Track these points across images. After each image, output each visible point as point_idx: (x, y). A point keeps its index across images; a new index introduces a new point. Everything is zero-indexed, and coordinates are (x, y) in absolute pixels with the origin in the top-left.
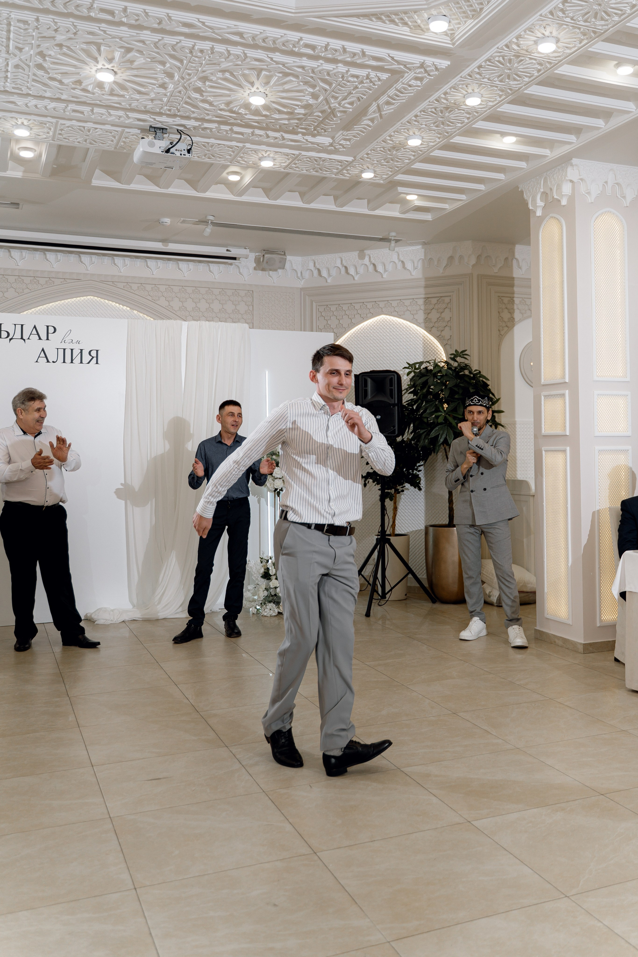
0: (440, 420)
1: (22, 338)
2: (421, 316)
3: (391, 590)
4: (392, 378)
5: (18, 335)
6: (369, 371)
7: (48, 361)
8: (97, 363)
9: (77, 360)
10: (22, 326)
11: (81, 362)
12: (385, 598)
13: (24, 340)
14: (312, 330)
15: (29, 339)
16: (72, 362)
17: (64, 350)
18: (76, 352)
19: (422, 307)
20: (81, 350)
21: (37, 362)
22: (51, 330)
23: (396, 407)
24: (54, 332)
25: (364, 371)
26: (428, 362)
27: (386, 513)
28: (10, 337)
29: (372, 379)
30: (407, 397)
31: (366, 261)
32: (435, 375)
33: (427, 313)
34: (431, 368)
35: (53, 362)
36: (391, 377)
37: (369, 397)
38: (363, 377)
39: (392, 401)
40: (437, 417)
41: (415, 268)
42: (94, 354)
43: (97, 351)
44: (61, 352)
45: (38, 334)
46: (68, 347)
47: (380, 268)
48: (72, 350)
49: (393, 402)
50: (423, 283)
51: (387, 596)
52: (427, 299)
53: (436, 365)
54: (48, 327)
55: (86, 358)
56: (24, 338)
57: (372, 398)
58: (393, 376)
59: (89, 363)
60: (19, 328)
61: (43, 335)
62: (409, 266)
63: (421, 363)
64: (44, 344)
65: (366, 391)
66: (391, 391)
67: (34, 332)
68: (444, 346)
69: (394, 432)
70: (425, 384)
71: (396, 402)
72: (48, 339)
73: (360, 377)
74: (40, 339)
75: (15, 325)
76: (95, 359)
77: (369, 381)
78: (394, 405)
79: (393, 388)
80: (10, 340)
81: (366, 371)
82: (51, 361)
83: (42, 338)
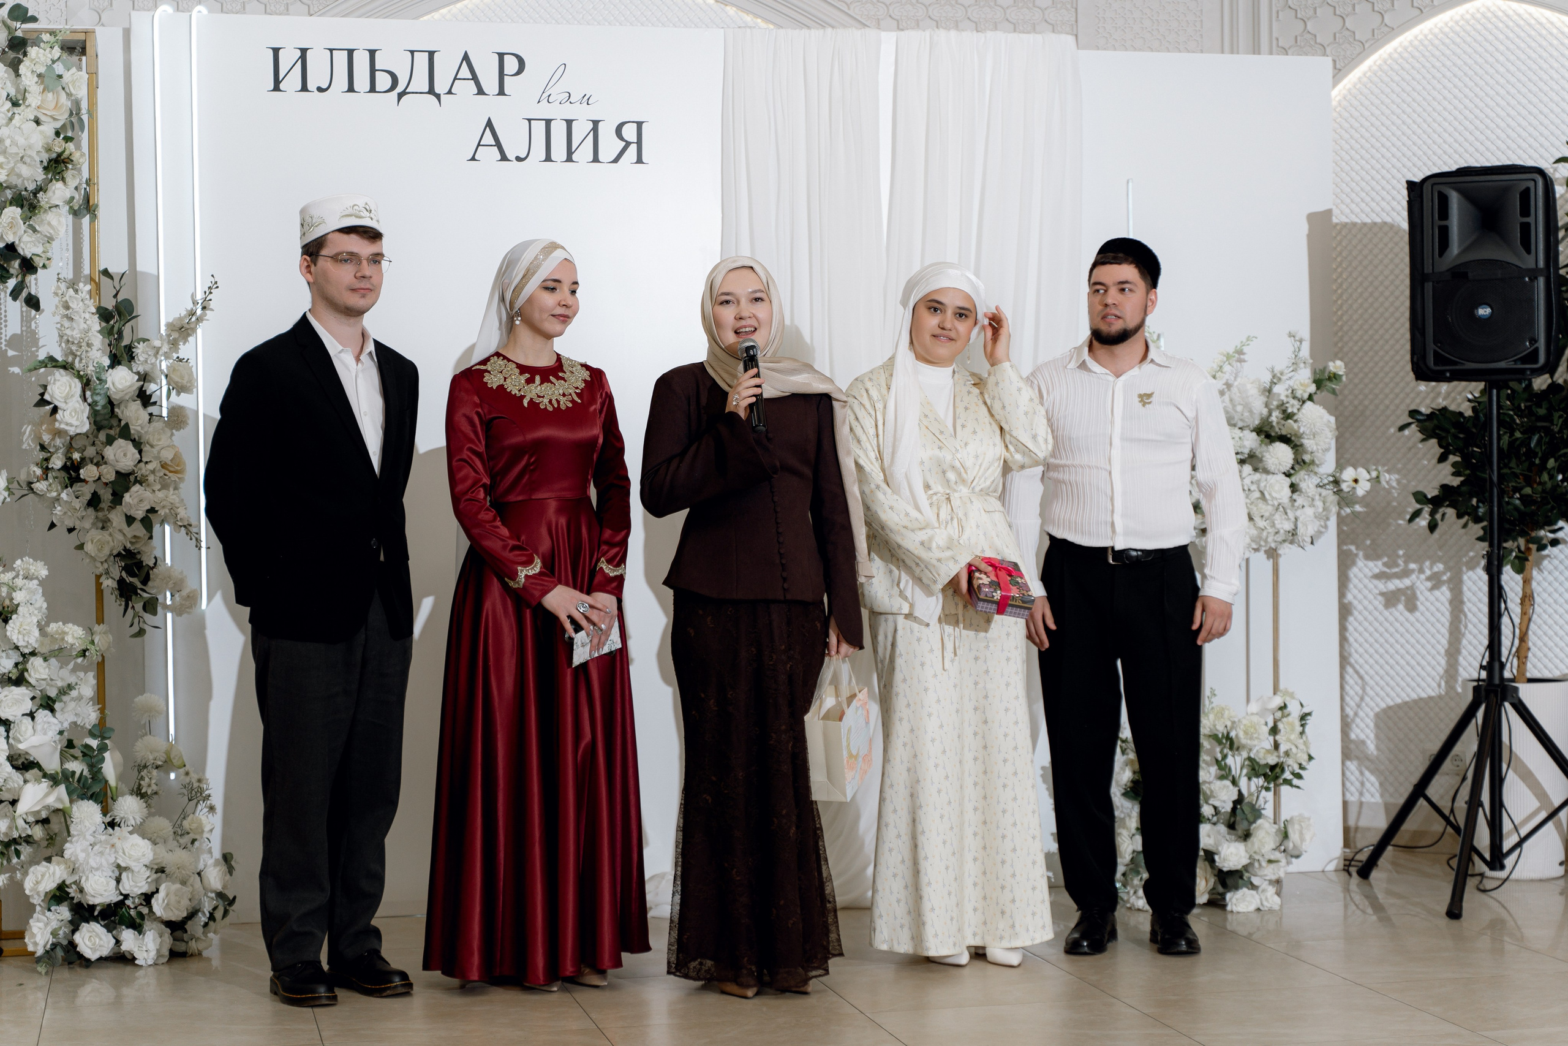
1: (431, 91)
3: (1519, 844)
4: (1528, 189)
5: (421, 82)
6: (1454, 168)
7: (504, 158)
8: (639, 160)
9: (584, 153)
10: (431, 54)
11: (596, 159)
12: (1502, 867)
13: (438, 97)
14: (1256, 50)
15: (450, 92)
16: (569, 159)
17: (548, 122)
18: (581, 129)
20: (596, 123)
21: (473, 159)
22: (511, 65)
23: (1541, 281)
24: (518, 73)
25: (1436, 171)
27: (1506, 608)
28: (400, 88)
29: (1464, 193)
35: (518, 159)
36: (1523, 186)
37: (1455, 249)
38: (1436, 188)
39: (1528, 262)
42: (630, 133)
43: (639, 125)
44: (539, 128)
45: (475, 78)
46: (558, 113)
48: (569, 123)
49: (1532, 265)
51: (1509, 862)
54: (501, 56)
55: (610, 145)
56: (437, 91)
57: (1463, 252)
58: (1531, 184)
59: (616, 161)
60: (422, 60)
61: (489, 81)
64: (491, 106)
65: (1444, 232)
66: (1525, 229)
67: (465, 72)
69: (1533, 356)
71: (1541, 264)
72: (501, 92)
73: (1427, 187)
74: (481, 92)
75: (412, 52)
76: (633, 148)
77: (1455, 199)
78: (1534, 274)
79: (1531, 220)
80: (401, 96)
81: (1446, 169)
82: (511, 155)
83: (485, 89)
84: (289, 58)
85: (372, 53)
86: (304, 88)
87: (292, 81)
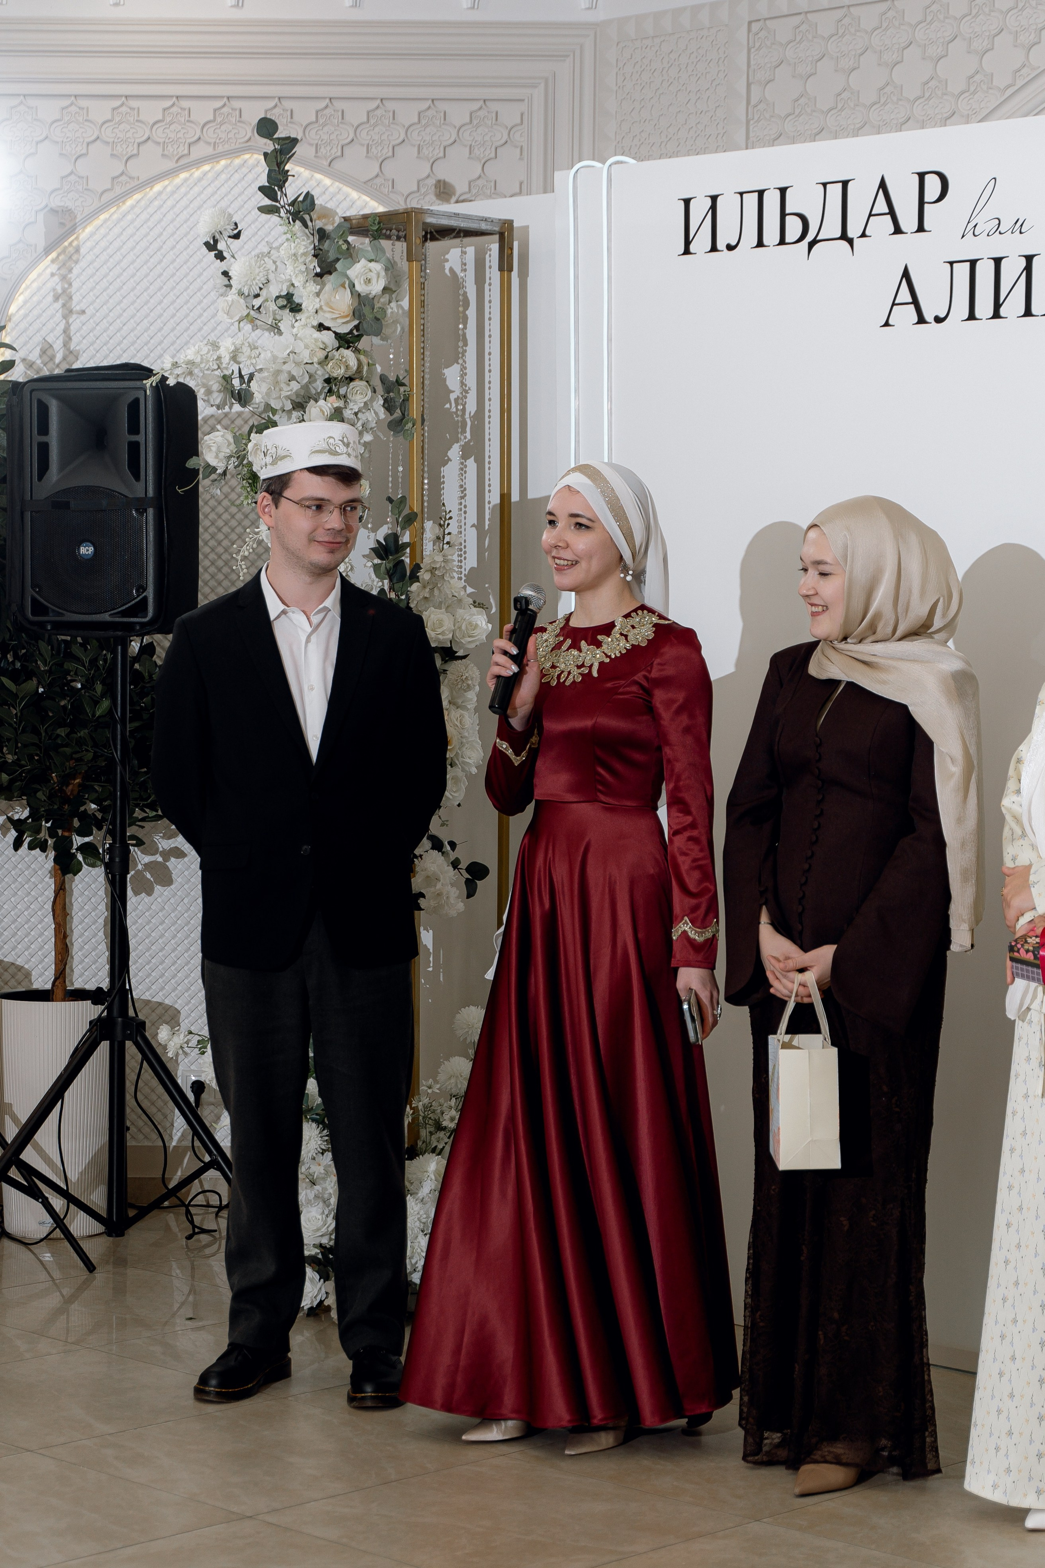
1: (844, 236)
5: (833, 225)
7: (921, 320)
9: (1015, 304)
10: (845, 184)
11: (1030, 312)
13: (850, 242)
15: (863, 235)
16: (996, 315)
17: (973, 264)
18: (1012, 270)
20: (1029, 259)
21: (887, 324)
22: (933, 186)
24: (941, 198)
28: (810, 237)
35: (938, 320)
44: (962, 274)
45: (892, 211)
46: (986, 249)
48: (998, 261)
54: (922, 176)
56: (850, 234)
60: (835, 195)
61: (908, 213)
64: (909, 248)
67: (882, 205)
72: (921, 229)
74: (898, 230)
75: (825, 185)
80: (811, 245)
82: (929, 316)
83: (903, 227)
84: (699, 209)
85: (783, 191)
86: (714, 249)
87: (701, 242)
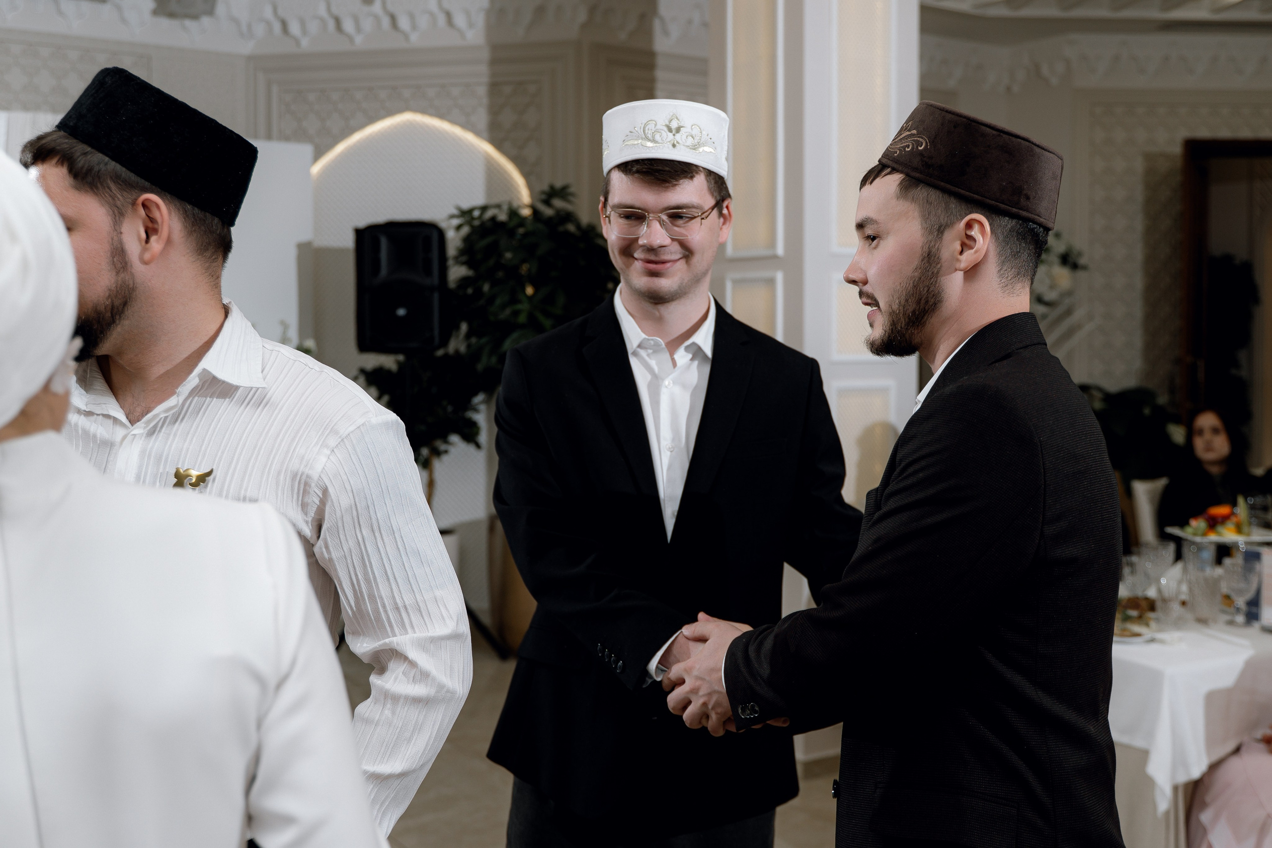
0: (522, 319)
2: (482, 118)
4: (426, 237)
6: (385, 221)
14: (270, 136)
19: (485, 101)
23: (437, 293)
25: (373, 222)
26: (498, 206)
29: (390, 239)
30: (457, 272)
31: (377, 7)
32: (511, 233)
33: (495, 111)
34: (503, 217)
36: (424, 234)
37: (384, 271)
38: (372, 233)
39: (428, 282)
40: (516, 313)
41: (471, 25)
47: (404, 23)
49: (431, 284)
50: (485, 55)
52: (494, 87)
53: (513, 213)
57: (390, 273)
58: (428, 234)
62: (460, 20)
63: (484, 209)
65: (377, 260)
66: (426, 261)
68: (527, 175)
69: (432, 338)
70: (493, 250)
71: (435, 283)
73: (367, 233)
77: (382, 242)
78: (432, 290)
79: (430, 256)
81: (379, 222)
